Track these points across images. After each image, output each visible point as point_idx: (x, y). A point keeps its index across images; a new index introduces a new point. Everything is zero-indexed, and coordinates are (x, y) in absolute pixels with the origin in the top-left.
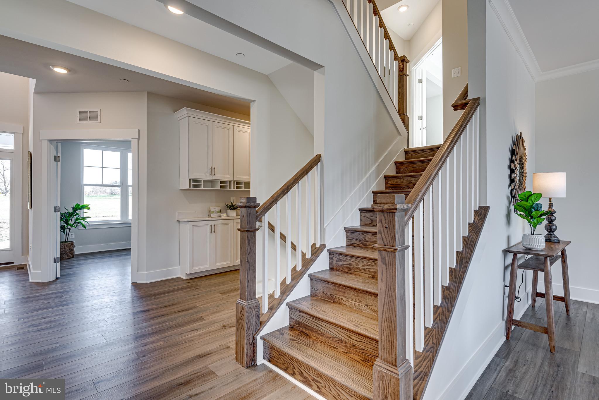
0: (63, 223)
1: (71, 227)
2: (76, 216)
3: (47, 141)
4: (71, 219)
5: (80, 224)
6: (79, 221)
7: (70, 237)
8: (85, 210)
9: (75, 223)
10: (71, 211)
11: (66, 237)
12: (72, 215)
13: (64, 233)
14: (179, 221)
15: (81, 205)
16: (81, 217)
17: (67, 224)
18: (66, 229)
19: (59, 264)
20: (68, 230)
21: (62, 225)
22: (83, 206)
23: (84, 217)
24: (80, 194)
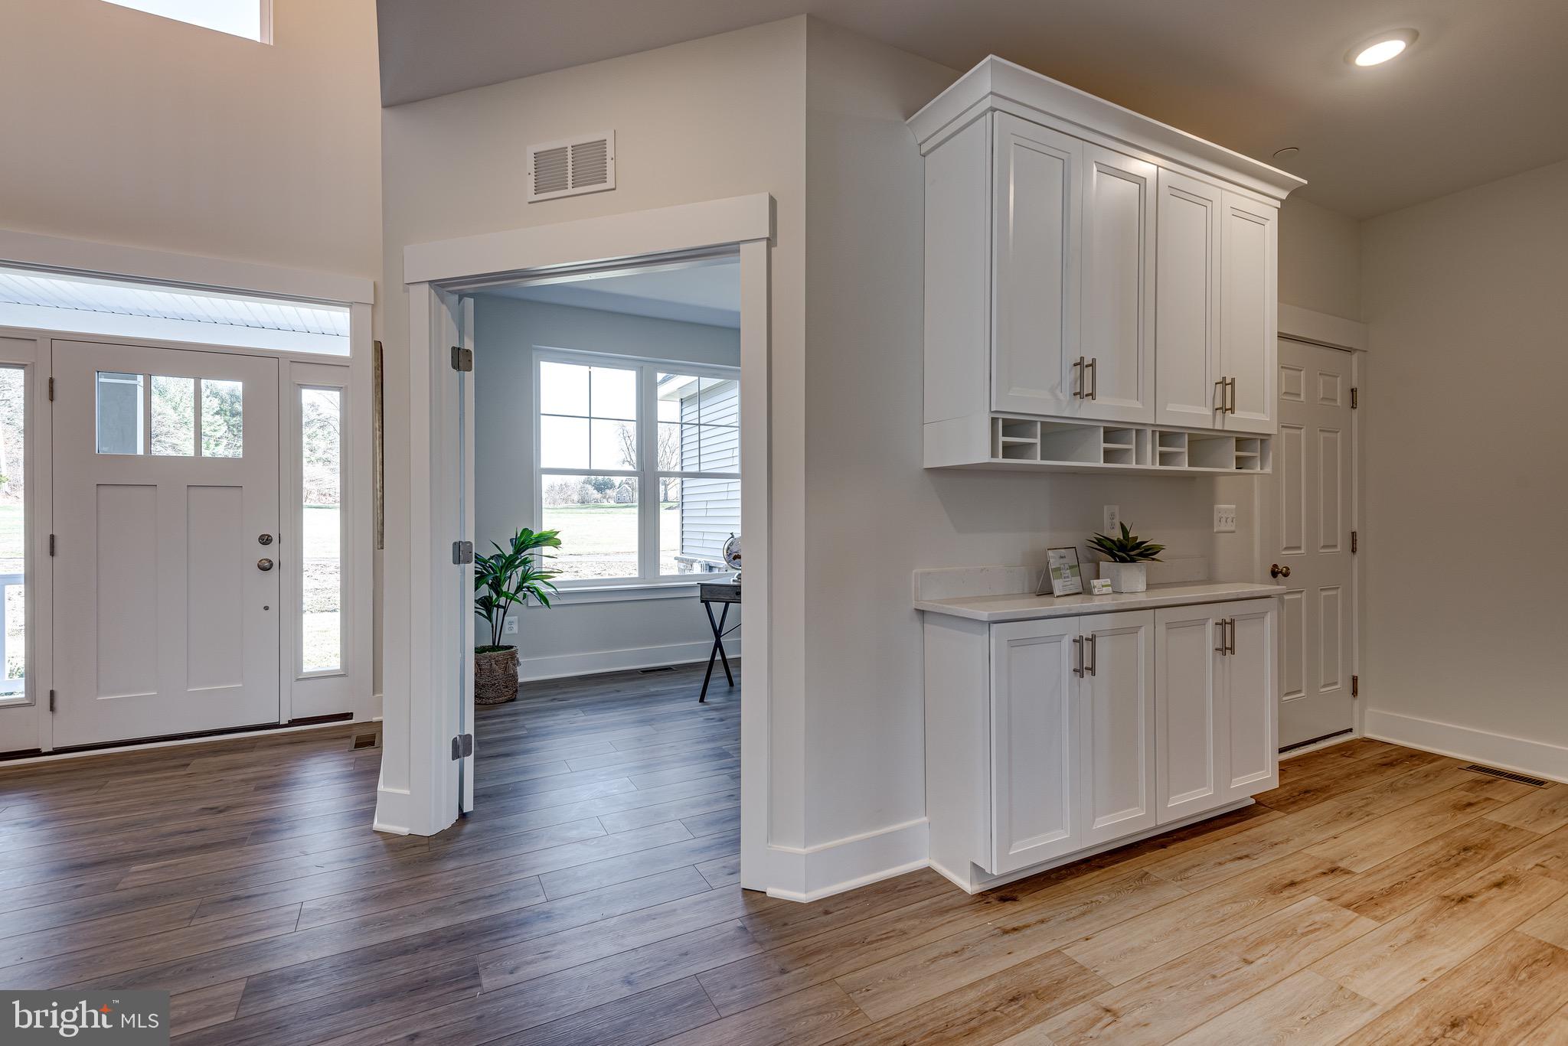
0: (485, 591)
1: (509, 601)
2: (522, 568)
3: (427, 286)
4: (510, 577)
5: (532, 592)
6: (531, 581)
7: (506, 631)
8: (547, 550)
9: (519, 588)
10: (509, 551)
11: (497, 632)
12: (510, 563)
13: (491, 621)
14: (922, 613)
15: (536, 533)
16: (535, 571)
17: (499, 593)
18: (495, 609)
19: (469, 761)
20: (501, 611)
21: (485, 597)
22: (541, 535)
23: (544, 570)
24: (531, 501)
